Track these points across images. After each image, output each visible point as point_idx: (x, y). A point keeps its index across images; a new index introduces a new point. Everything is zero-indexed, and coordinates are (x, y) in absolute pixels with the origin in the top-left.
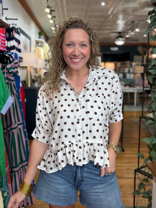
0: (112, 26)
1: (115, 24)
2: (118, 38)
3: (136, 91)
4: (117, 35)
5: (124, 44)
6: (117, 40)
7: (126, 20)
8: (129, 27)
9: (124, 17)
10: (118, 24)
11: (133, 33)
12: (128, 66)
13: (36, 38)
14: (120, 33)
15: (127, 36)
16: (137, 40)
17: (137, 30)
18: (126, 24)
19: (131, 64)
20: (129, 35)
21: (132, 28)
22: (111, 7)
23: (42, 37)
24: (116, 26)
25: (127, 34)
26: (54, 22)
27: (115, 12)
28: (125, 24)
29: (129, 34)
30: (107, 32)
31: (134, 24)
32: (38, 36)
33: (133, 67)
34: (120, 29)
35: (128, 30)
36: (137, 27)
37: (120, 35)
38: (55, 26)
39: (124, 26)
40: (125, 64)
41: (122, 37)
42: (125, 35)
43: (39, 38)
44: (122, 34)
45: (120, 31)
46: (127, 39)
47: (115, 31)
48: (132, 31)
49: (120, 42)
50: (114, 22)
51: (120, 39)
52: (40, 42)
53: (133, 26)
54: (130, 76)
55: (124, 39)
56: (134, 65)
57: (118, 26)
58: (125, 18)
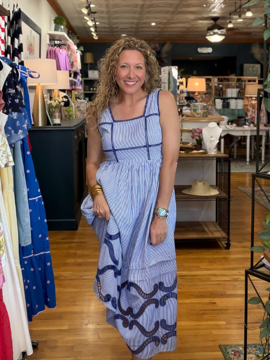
1: (206, 3)
2: (211, 29)
3: (248, 134)
4: (210, 22)
5: (224, 40)
6: (212, 33)
8: (233, 9)
11: (241, 20)
12: (234, 83)
13: (50, 30)
14: (215, 19)
15: (230, 26)
16: (249, 34)
17: (249, 14)
18: (227, 3)
20: (233, 24)
21: (239, 10)
23: (62, 27)
24: (208, 7)
25: (230, 22)
28: (224, 2)
29: (233, 21)
32: (53, 25)
34: (214, 13)
35: (230, 14)
36: (249, 10)
38: (88, 7)
39: (222, 6)
40: (228, 80)
41: (220, 28)
42: (227, 24)
43: (56, 29)
44: (219, 22)
45: (215, 16)
46: (229, 30)
47: (206, 16)
48: (240, 16)
49: (216, 38)
51: (216, 31)
52: (57, 38)
53: (240, 7)
54: (236, 105)
57: (213, 5)
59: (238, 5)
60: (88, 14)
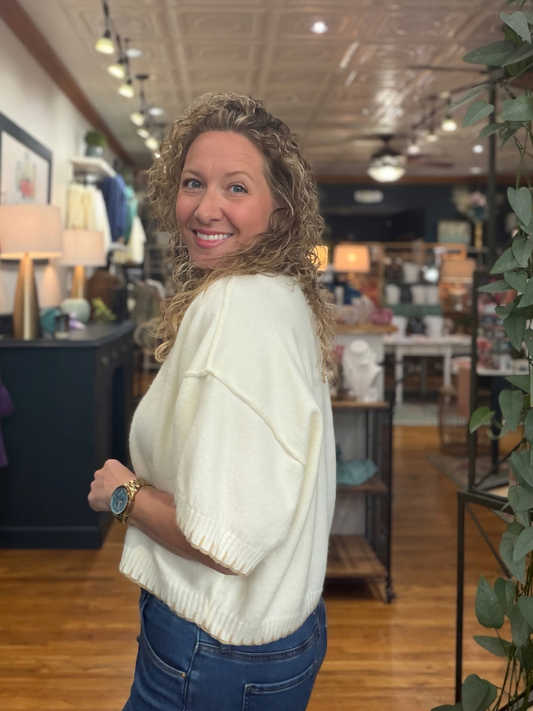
0: (358, 112)
1: (368, 106)
2: (378, 155)
3: (447, 352)
4: (377, 144)
5: (403, 178)
6: (378, 162)
7: (407, 91)
8: (417, 118)
9: (397, 77)
10: (380, 105)
11: (432, 139)
12: (419, 256)
13: (76, 153)
14: (386, 138)
15: (414, 150)
16: (448, 165)
17: (449, 126)
18: (407, 106)
19: (430, 252)
20: (422, 147)
21: (428, 121)
22: (351, 42)
23: (99, 150)
24: (372, 114)
25: (414, 143)
26: (142, 95)
27: (363, 59)
28: (403, 105)
29: (420, 142)
30: (343, 134)
31: (438, 104)
32: (83, 147)
33: (438, 261)
34: (384, 126)
35: (415, 127)
36: (449, 117)
37: (389, 146)
38: (142, 112)
39: (400, 112)
40: (409, 250)
41: (394, 153)
42: (406, 147)
43: (88, 153)
44: (393, 144)
45: (386, 131)
46: (411, 158)
47: (368, 131)
48: (432, 129)
49: (387, 172)
50: (365, 97)
51: (388, 159)
52: (90, 169)
53: (433, 113)
54: (426, 296)
55: (402, 159)
56: (442, 255)
57: (380, 111)
58: (402, 85)
59: (428, 111)
60: (147, 126)
